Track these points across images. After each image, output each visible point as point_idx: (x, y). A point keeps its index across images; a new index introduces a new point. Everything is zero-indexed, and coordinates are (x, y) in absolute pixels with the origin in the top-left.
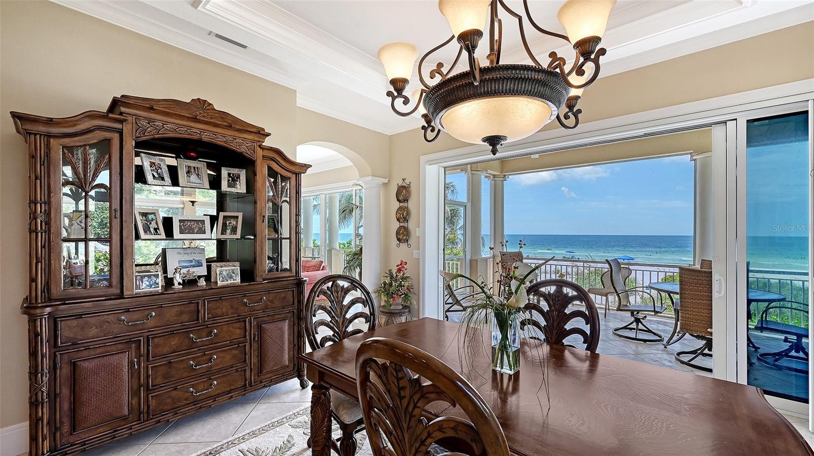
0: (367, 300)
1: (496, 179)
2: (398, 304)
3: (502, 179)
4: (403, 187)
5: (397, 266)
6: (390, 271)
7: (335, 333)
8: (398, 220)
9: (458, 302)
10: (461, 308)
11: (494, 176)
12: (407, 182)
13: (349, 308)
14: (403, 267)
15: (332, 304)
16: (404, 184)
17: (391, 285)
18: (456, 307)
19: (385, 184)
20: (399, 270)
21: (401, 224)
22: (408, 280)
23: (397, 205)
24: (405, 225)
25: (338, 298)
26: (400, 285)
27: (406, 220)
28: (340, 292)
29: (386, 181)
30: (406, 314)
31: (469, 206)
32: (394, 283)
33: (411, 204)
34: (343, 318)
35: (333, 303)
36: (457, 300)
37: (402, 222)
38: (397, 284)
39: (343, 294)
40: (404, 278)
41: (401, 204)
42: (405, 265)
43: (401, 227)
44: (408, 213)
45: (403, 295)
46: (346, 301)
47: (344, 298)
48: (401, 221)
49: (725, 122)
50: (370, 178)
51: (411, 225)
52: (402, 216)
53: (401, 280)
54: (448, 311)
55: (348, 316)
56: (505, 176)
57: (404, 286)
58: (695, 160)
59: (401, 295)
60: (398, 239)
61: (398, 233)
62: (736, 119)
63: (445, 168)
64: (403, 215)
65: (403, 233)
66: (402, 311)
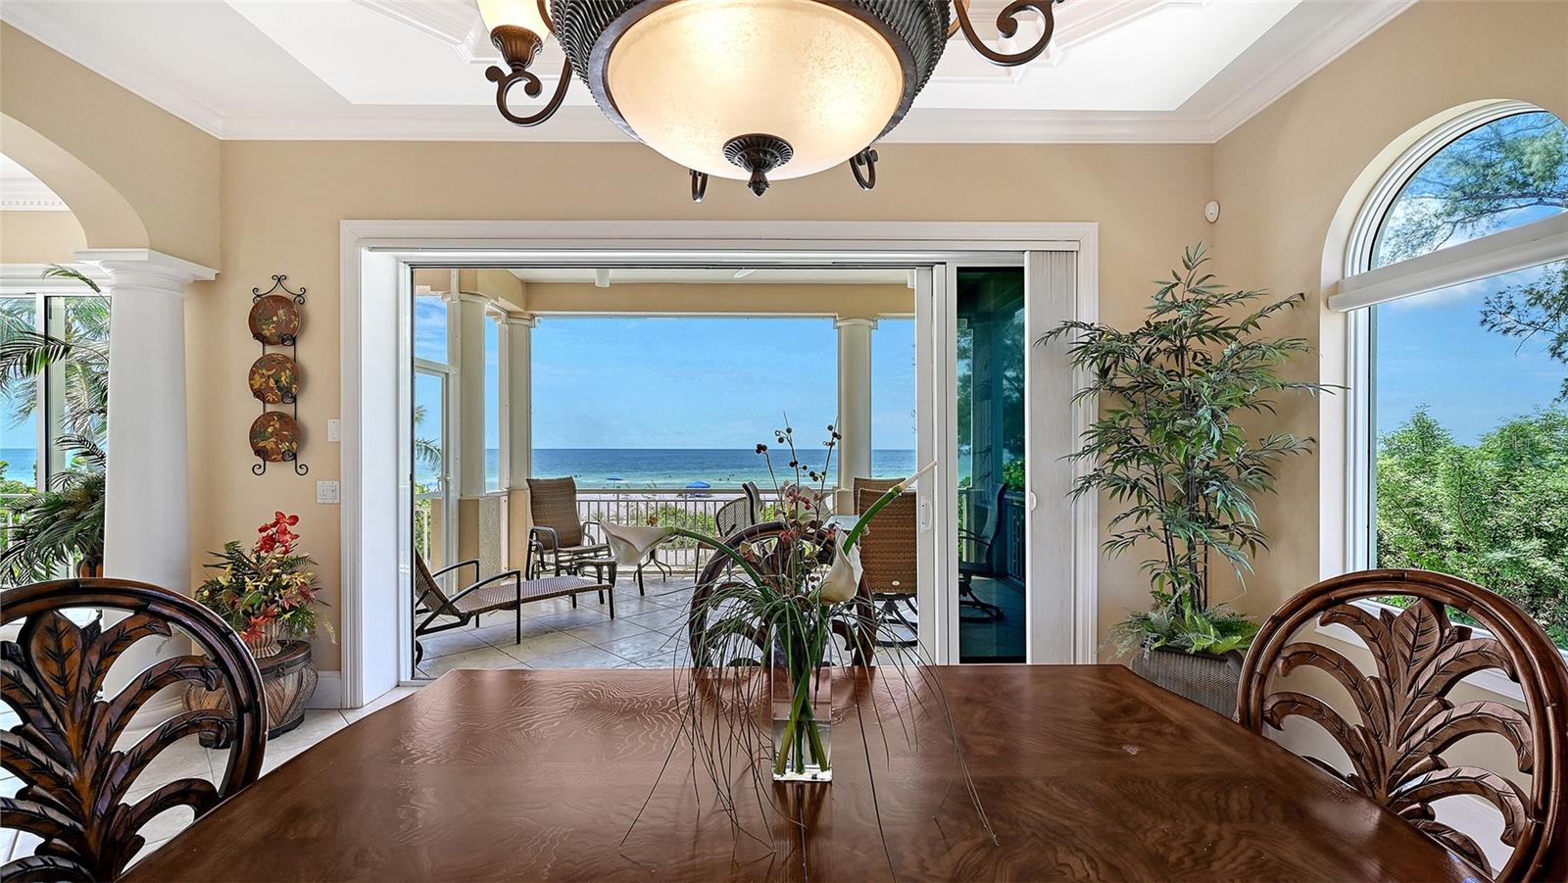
0: (219, 660)
1: (513, 321)
2: (268, 643)
3: (528, 323)
4: (280, 300)
5: (261, 530)
6: (232, 547)
7: (48, 837)
8: (259, 394)
9: (447, 607)
10: (457, 620)
11: (510, 314)
12: (294, 285)
13: (131, 708)
14: (284, 532)
15: (32, 713)
16: (280, 292)
17: (240, 590)
18: (442, 620)
19: (201, 286)
20: (268, 543)
21: (270, 408)
22: (300, 567)
23: (255, 350)
24: (287, 409)
25: (62, 680)
26: (275, 585)
27: (289, 395)
28: (76, 656)
29: (209, 274)
30: (299, 666)
31: (454, 372)
32: (250, 584)
33: (307, 352)
34: (100, 760)
35: (38, 706)
36: (445, 601)
37: (274, 402)
38: (261, 585)
39: (94, 658)
40: (289, 565)
41: (270, 350)
42: (293, 524)
43: (267, 418)
44: (298, 375)
45: (285, 611)
46: (112, 687)
47: (99, 673)
48: (270, 397)
49: (931, 266)
50: (143, 255)
51: (308, 410)
52: (272, 382)
53: (276, 571)
54: (421, 631)
55: (126, 742)
56: (533, 316)
57: (286, 587)
58: (839, 328)
59: (279, 615)
60: (260, 452)
61: (256, 433)
62: (945, 263)
63: (413, 266)
64: (277, 382)
65: (276, 433)
66: (285, 660)
